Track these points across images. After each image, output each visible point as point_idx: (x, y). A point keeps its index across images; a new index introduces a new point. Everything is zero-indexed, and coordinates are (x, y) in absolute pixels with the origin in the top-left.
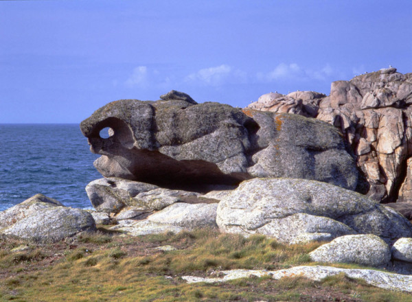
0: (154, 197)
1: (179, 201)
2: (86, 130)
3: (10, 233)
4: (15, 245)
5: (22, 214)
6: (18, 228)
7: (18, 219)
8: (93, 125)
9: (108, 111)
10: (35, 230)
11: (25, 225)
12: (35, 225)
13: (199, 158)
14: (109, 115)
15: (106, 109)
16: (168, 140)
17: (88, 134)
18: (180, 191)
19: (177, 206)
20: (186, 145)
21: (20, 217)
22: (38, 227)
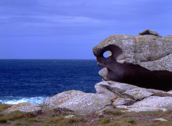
0: (137, 92)
1: (152, 95)
2: (96, 53)
3: (63, 107)
4: (66, 114)
5: (67, 97)
6: (67, 104)
7: (64, 100)
8: (100, 49)
9: (109, 41)
10: (78, 106)
11: (72, 102)
12: (78, 102)
13: (164, 69)
14: (110, 43)
15: (107, 40)
16: (145, 59)
17: (97, 55)
18: (152, 89)
19: (152, 98)
20: (156, 61)
21: (66, 99)
22: (80, 104)
